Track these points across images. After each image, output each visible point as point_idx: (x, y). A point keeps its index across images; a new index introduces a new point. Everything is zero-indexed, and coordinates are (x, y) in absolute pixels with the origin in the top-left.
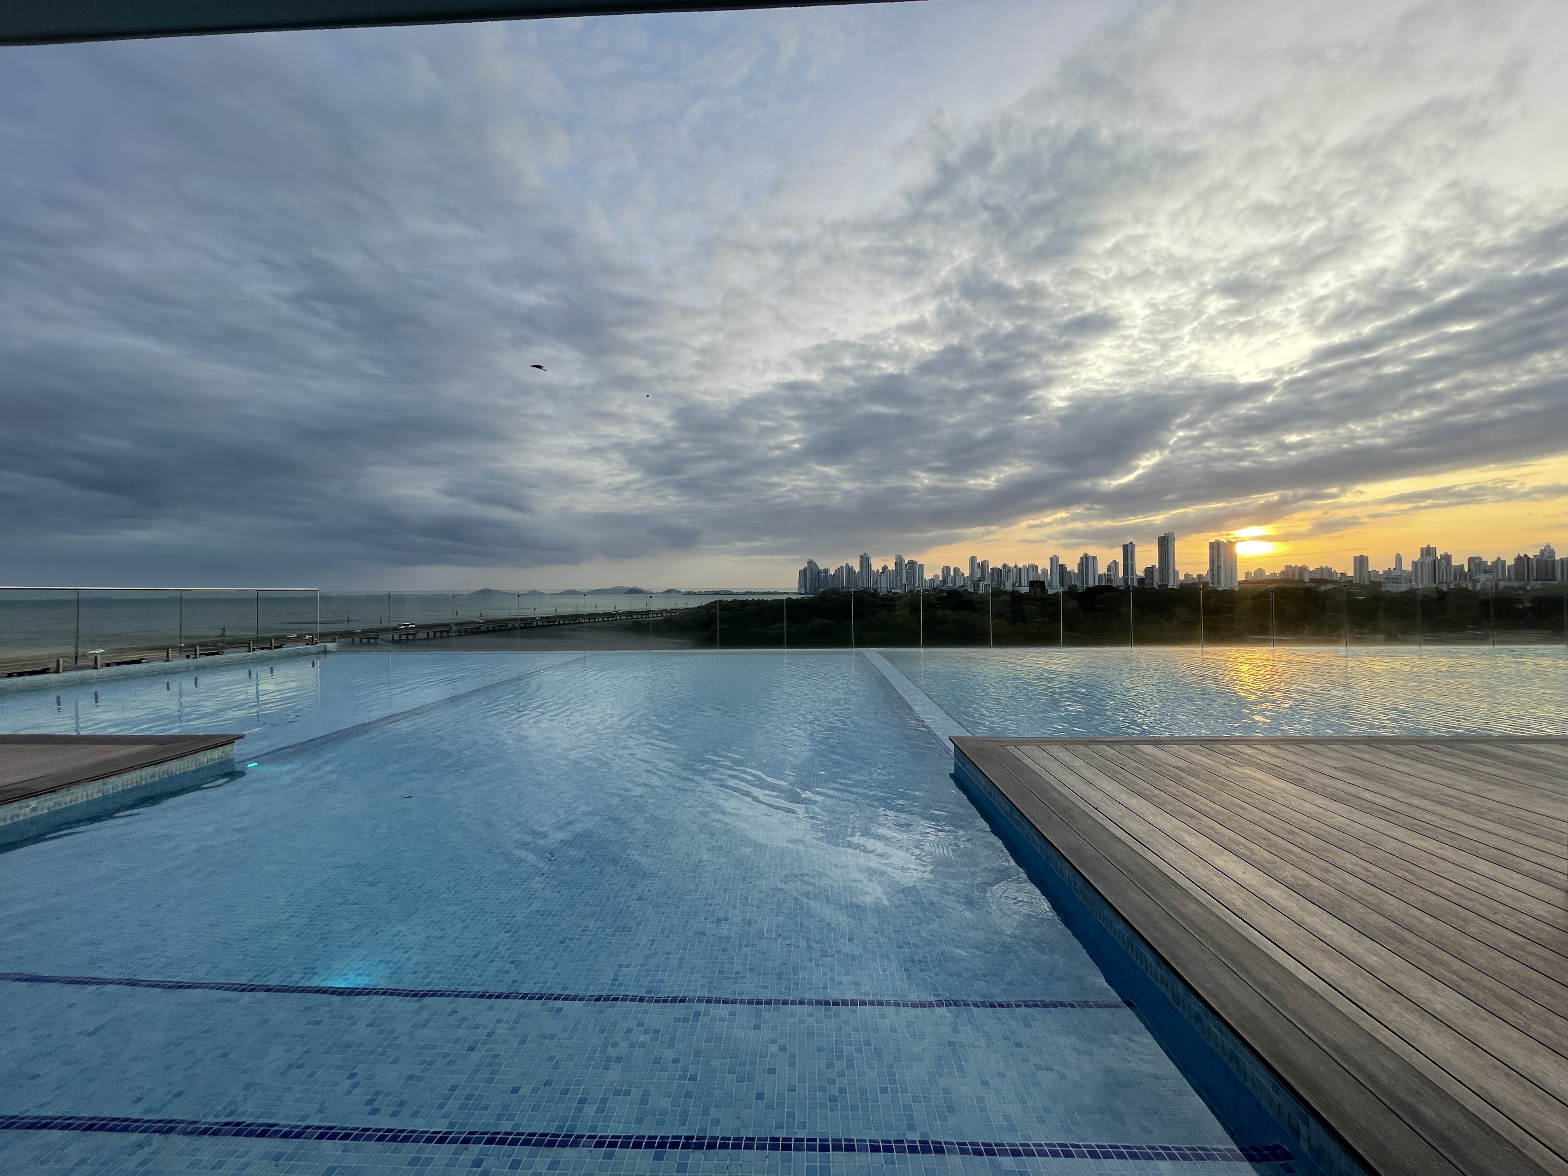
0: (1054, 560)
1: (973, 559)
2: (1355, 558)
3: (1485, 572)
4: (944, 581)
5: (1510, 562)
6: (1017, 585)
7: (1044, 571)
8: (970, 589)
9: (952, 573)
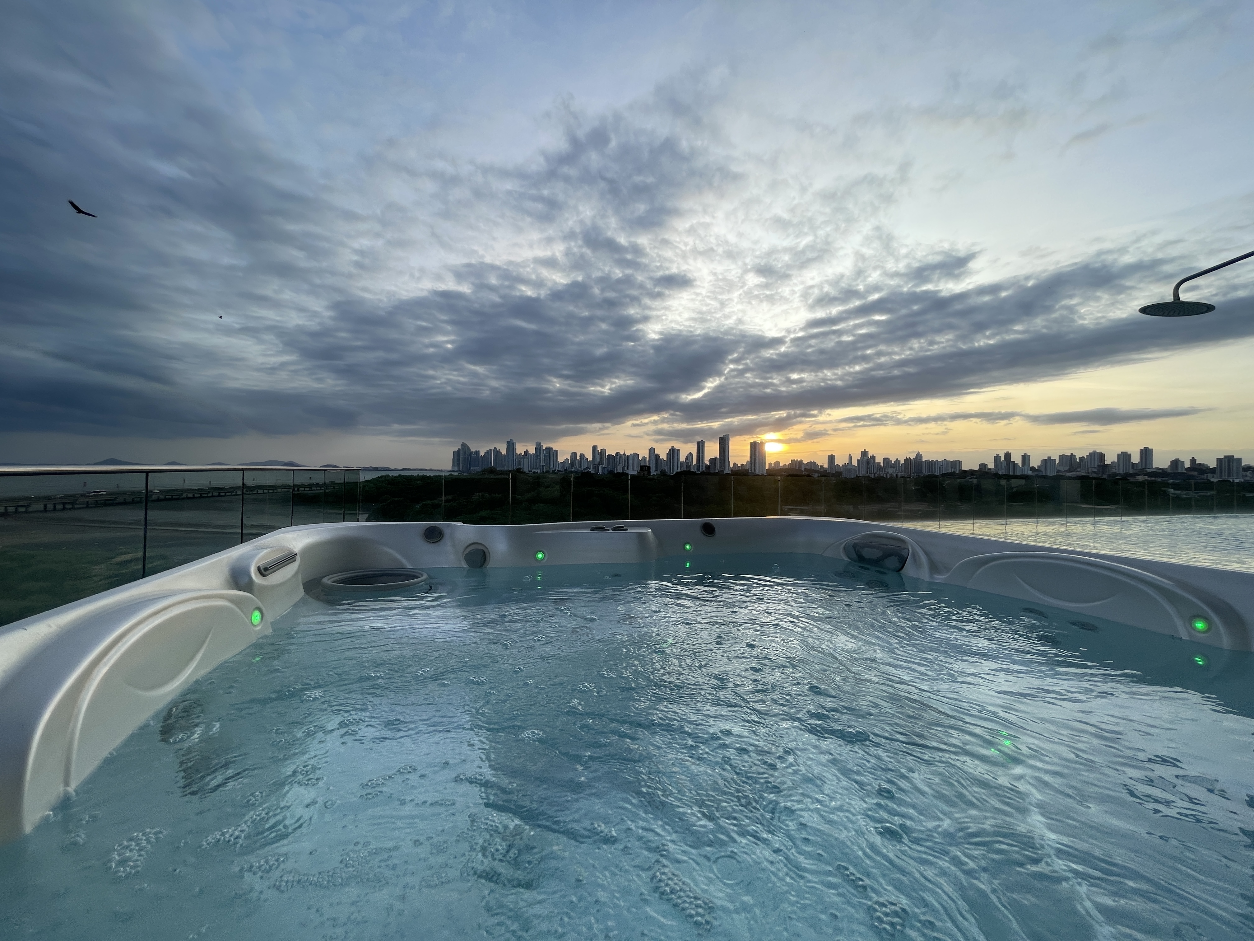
0: (651, 450)
1: (595, 448)
2: (829, 456)
3: (891, 467)
4: (572, 464)
5: (902, 462)
6: (626, 468)
7: (644, 458)
8: (592, 471)
9: (578, 458)
